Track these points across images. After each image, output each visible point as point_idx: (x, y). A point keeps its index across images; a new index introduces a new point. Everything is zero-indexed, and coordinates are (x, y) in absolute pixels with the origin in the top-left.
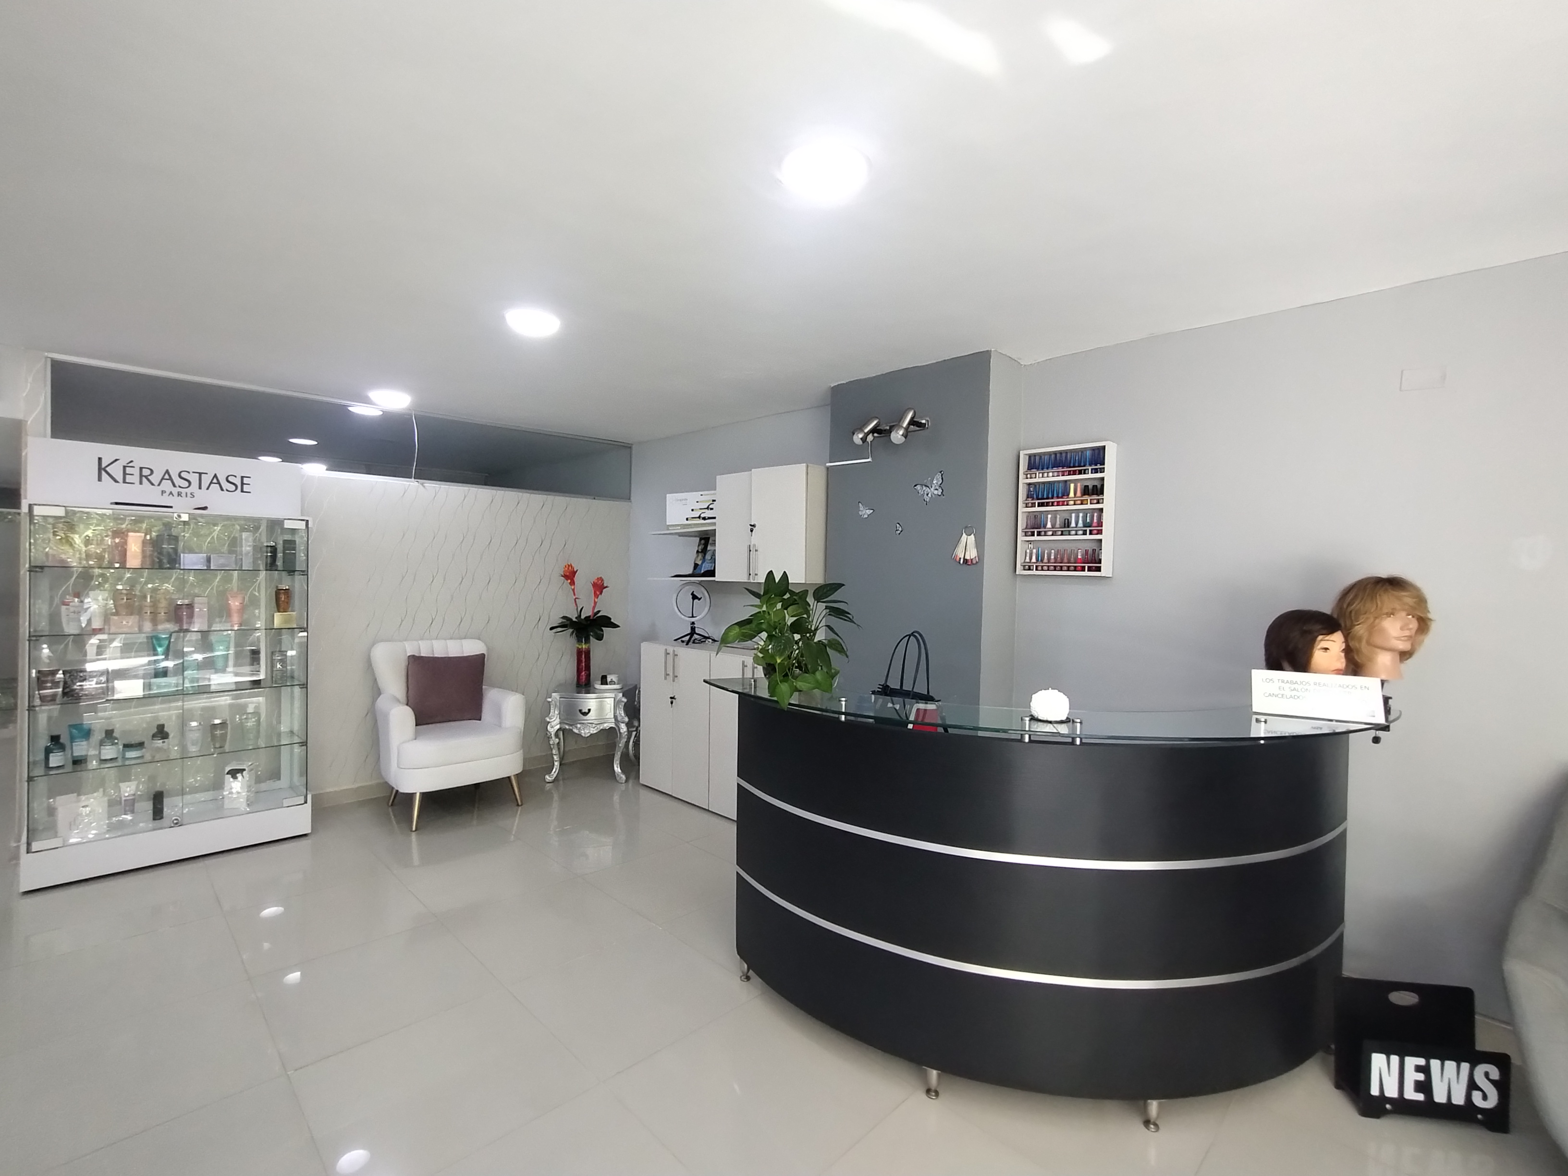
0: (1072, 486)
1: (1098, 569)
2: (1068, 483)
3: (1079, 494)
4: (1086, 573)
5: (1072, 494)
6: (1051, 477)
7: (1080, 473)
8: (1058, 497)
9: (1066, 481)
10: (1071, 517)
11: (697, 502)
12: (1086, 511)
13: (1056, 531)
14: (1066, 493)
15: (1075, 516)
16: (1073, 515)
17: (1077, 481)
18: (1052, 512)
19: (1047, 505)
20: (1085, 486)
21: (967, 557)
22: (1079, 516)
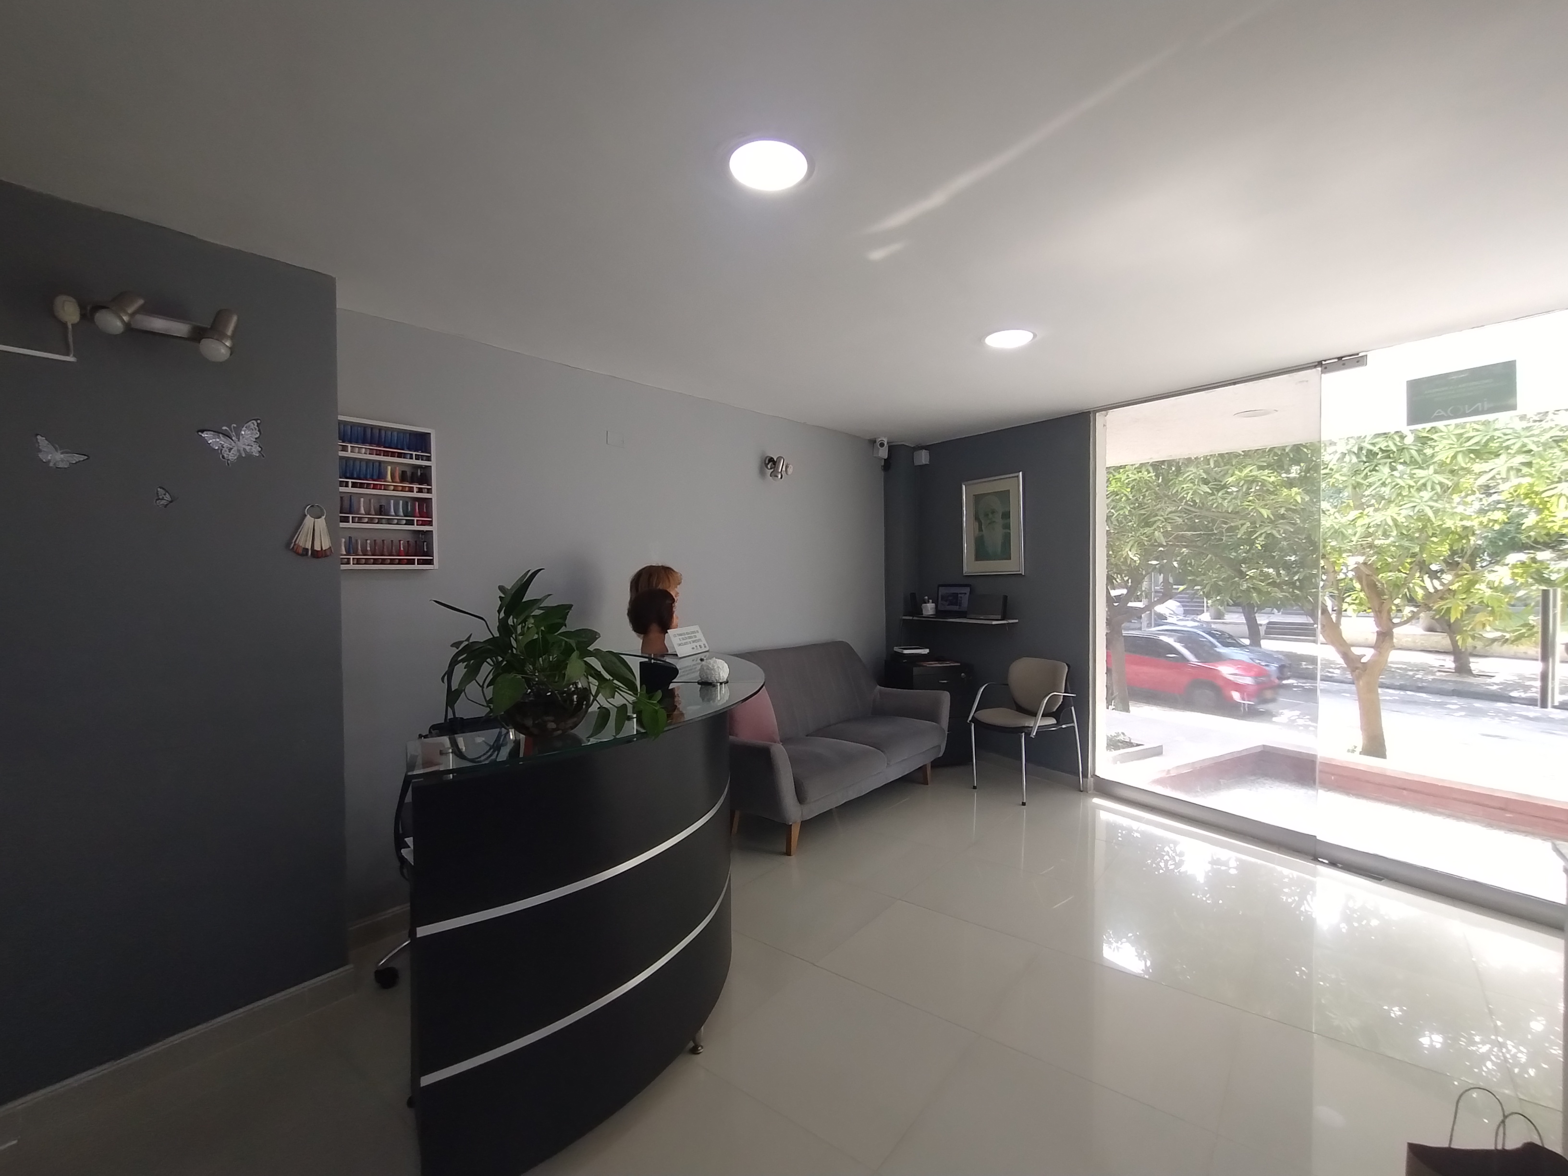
0: (389, 468)
1: (430, 562)
2: (382, 464)
3: (397, 479)
4: (416, 567)
5: (389, 478)
6: (360, 453)
7: (400, 455)
8: (374, 480)
9: (380, 462)
10: (389, 504)
12: (407, 500)
13: (372, 519)
14: (381, 476)
15: (394, 503)
16: (392, 502)
17: (393, 463)
18: (364, 496)
19: (361, 486)
20: (403, 471)
21: (317, 547)
22: (399, 504)
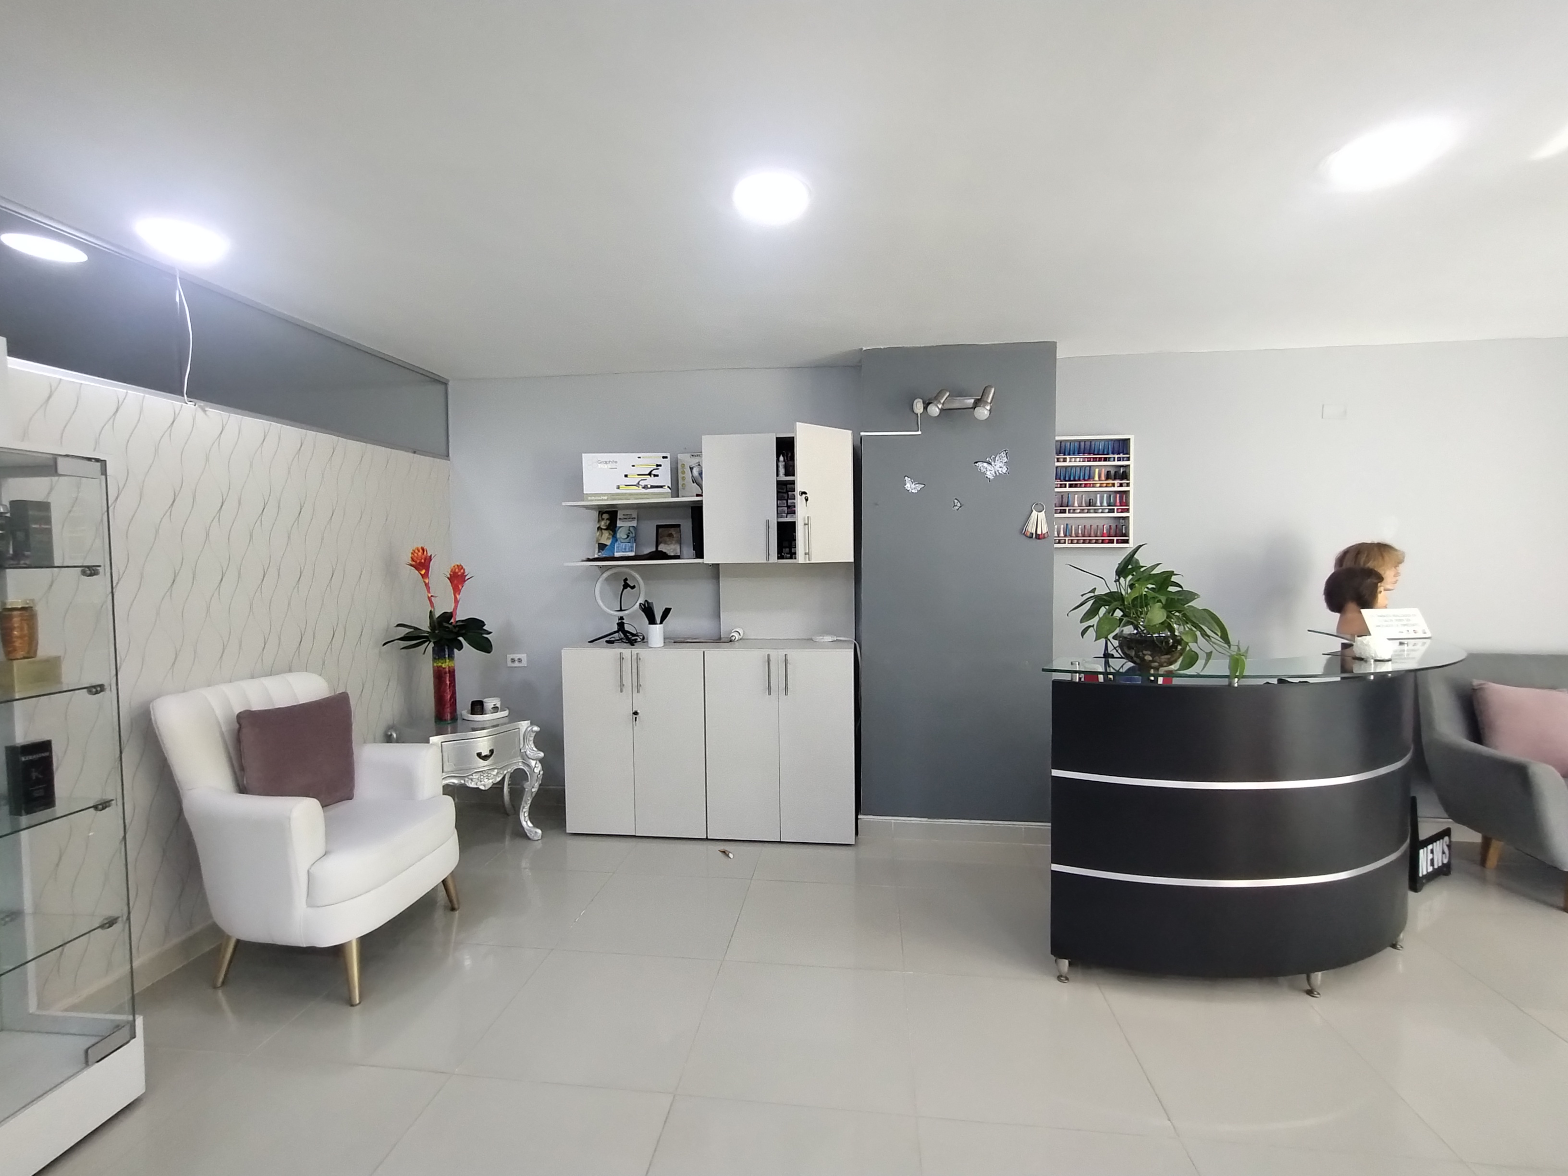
0: (1097, 470)
1: (1127, 542)
2: (1092, 468)
3: (1103, 478)
4: (1115, 545)
5: (1097, 478)
6: (1075, 462)
7: (1105, 459)
8: (1085, 480)
9: (1090, 467)
10: (1096, 498)
11: (633, 466)
12: (1110, 493)
13: (1083, 509)
14: (1090, 477)
15: (1100, 497)
16: (1098, 496)
17: (1100, 467)
18: (1078, 493)
19: (1076, 486)
20: (1108, 472)
21: (1039, 532)
22: (1103, 497)
